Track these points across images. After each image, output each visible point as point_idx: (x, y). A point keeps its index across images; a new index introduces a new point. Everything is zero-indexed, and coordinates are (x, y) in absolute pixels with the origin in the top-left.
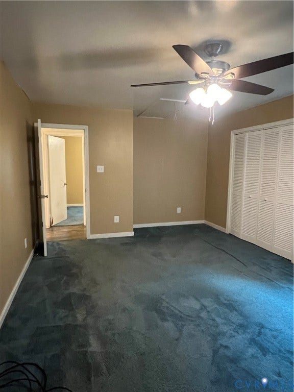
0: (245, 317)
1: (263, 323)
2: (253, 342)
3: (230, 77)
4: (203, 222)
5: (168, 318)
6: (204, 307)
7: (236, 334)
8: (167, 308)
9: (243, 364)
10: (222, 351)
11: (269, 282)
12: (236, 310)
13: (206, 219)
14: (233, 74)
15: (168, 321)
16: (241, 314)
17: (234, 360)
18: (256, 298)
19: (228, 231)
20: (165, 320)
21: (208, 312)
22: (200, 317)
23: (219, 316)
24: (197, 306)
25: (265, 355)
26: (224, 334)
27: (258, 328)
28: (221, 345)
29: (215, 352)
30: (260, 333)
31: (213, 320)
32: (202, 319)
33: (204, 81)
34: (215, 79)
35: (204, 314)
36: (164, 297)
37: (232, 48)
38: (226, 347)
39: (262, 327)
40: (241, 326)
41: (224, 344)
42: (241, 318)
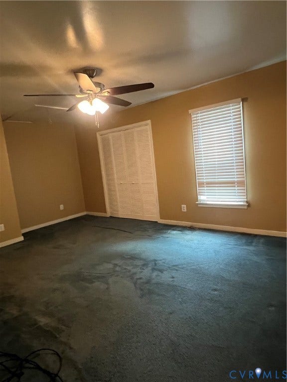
0: (144, 260)
1: (156, 258)
2: (153, 269)
3: (106, 94)
4: (84, 213)
5: (94, 280)
6: (116, 265)
7: (142, 270)
8: (90, 276)
9: (153, 281)
10: (139, 281)
11: (150, 237)
12: (137, 259)
13: (87, 211)
14: (109, 92)
15: (95, 282)
16: (141, 259)
17: (148, 282)
18: (146, 248)
19: (108, 215)
20: (93, 282)
21: (120, 266)
22: (116, 271)
23: (129, 266)
24: (111, 266)
25: (162, 272)
26: (135, 273)
27: (153, 262)
28: (137, 279)
29: (135, 284)
30: (156, 264)
31: (125, 269)
32: (118, 271)
33: (87, 95)
34: (96, 95)
35: (117, 269)
36: (83, 270)
37: (103, 73)
38: (141, 278)
39: (155, 260)
40: (144, 265)
41: (138, 277)
42: (141, 261)
